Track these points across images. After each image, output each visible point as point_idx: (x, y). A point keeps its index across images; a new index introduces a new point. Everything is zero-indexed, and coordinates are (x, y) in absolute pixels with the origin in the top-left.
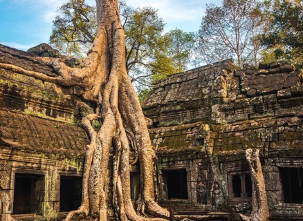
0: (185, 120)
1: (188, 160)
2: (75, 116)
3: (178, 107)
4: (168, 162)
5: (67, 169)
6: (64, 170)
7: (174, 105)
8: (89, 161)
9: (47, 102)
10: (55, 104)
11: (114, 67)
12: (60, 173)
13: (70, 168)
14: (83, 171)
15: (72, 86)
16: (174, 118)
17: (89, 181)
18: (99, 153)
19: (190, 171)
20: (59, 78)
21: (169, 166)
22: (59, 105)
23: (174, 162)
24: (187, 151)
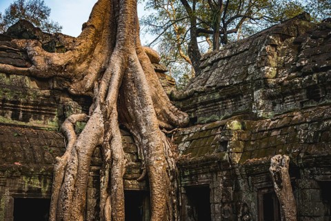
0: (227, 114)
1: (211, 172)
2: (59, 117)
3: (217, 96)
4: (190, 176)
5: (26, 189)
6: (20, 191)
7: (213, 92)
8: (58, 179)
9: (11, 102)
10: (27, 103)
11: (117, 46)
12: (13, 195)
13: (30, 188)
14: (50, 192)
15: (51, 78)
16: (214, 112)
17: (57, 204)
18: (72, 167)
19: (214, 188)
20: (31, 68)
21: (191, 180)
22: (32, 105)
23: (197, 175)
24: (207, 160)
